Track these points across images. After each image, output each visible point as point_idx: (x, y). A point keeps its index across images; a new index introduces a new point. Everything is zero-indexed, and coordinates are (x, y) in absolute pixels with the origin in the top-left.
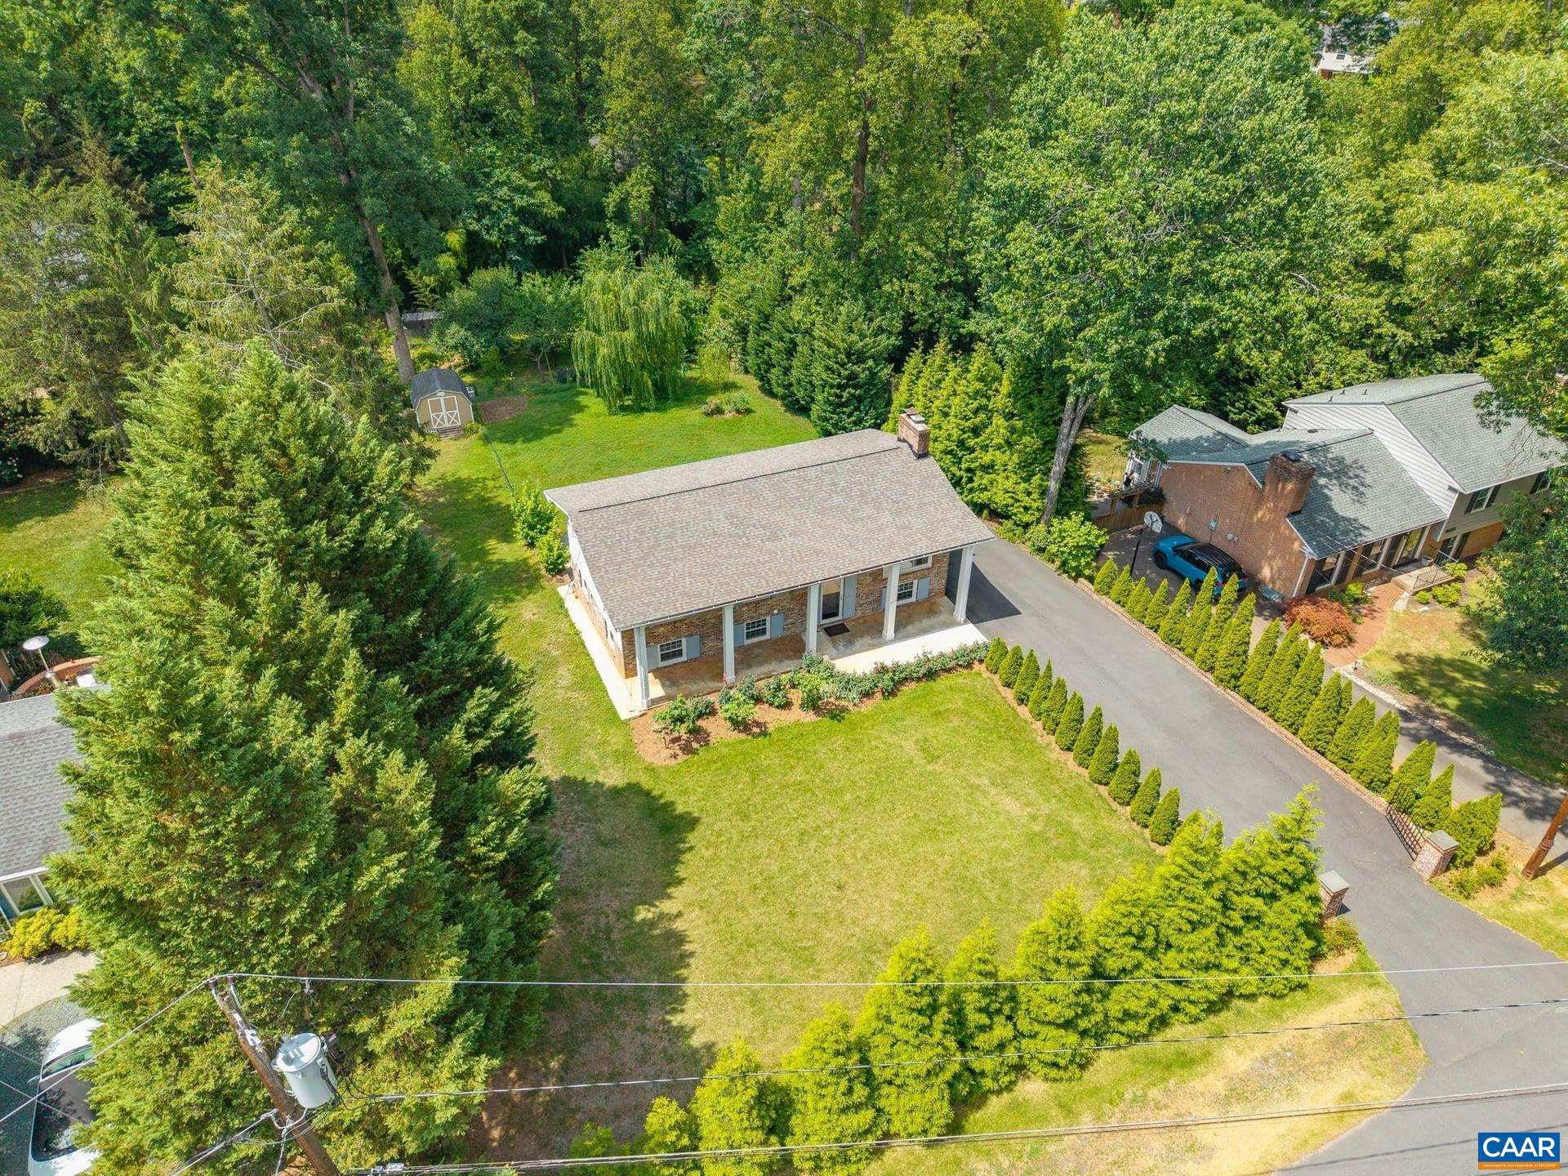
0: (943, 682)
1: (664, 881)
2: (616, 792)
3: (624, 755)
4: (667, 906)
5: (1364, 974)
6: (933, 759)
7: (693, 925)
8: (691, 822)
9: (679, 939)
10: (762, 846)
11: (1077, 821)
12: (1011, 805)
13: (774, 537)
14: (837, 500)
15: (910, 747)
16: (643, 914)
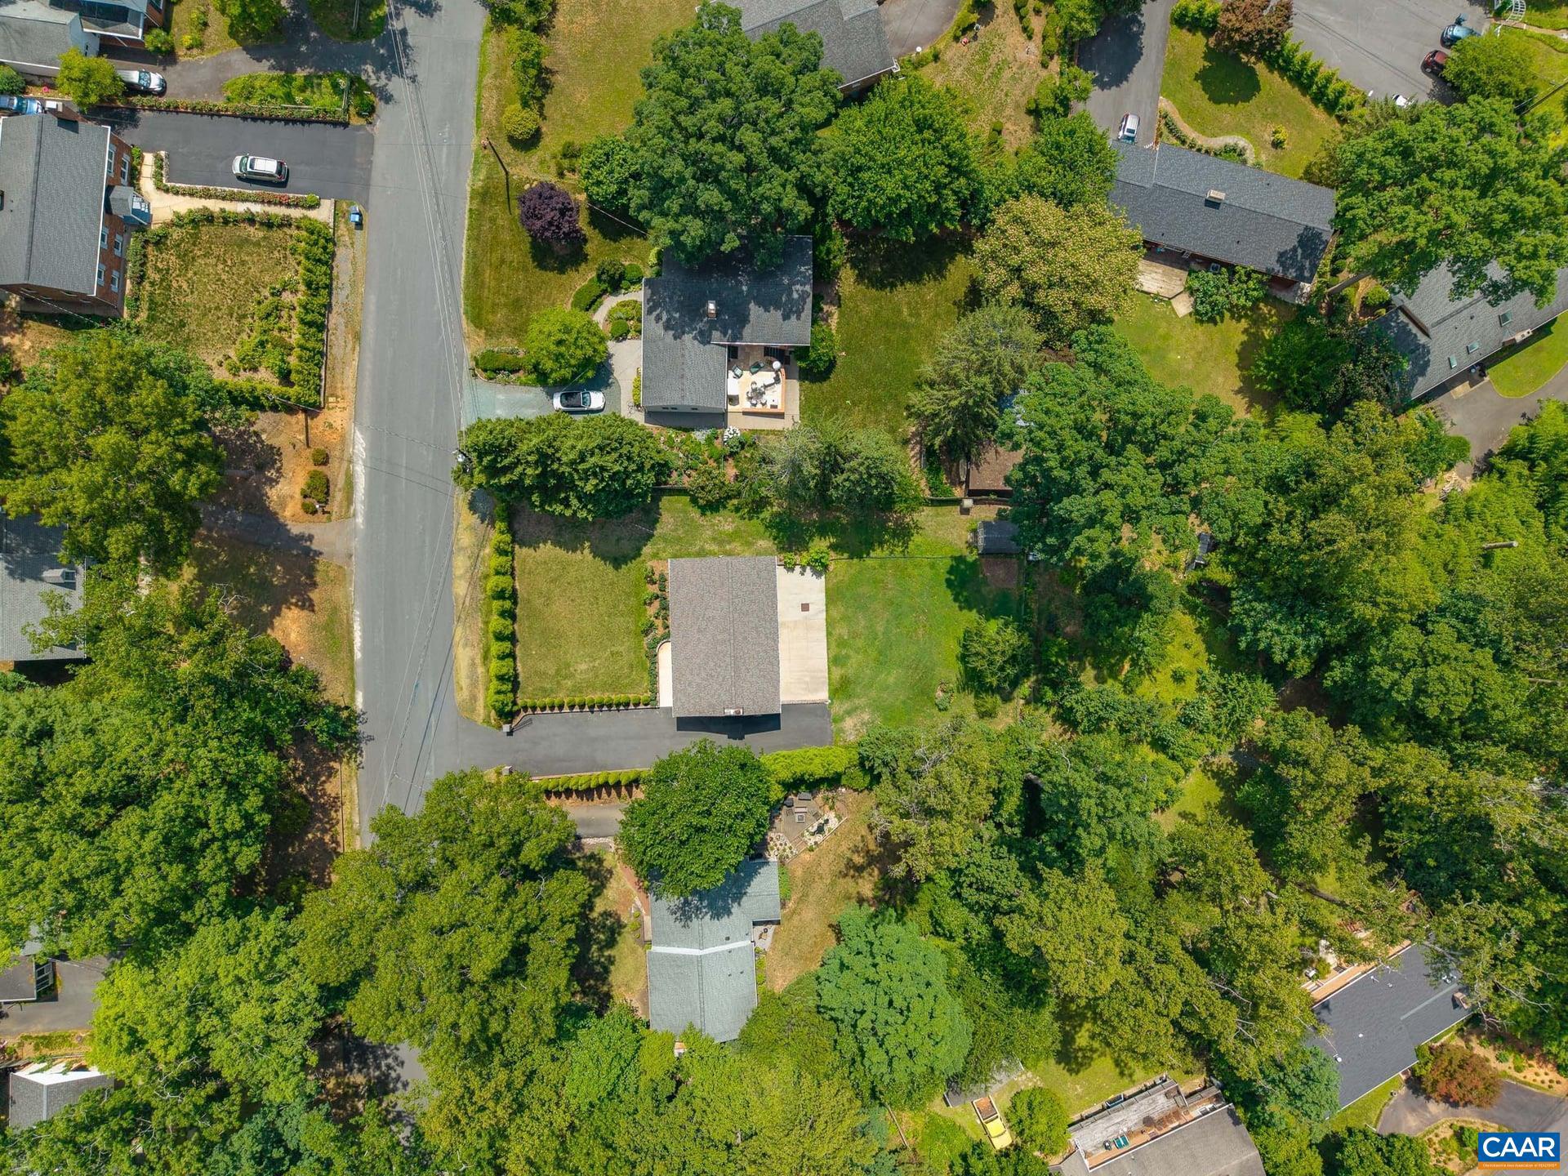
0: (646, 675)
1: (595, 553)
2: (639, 549)
3: (655, 556)
4: (587, 551)
5: (487, 721)
6: (612, 654)
7: (578, 556)
8: (617, 567)
9: (574, 550)
10: (598, 586)
11: (569, 683)
12: (583, 667)
13: (699, 631)
14: (712, 664)
15: (621, 649)
16: (587, 544)
